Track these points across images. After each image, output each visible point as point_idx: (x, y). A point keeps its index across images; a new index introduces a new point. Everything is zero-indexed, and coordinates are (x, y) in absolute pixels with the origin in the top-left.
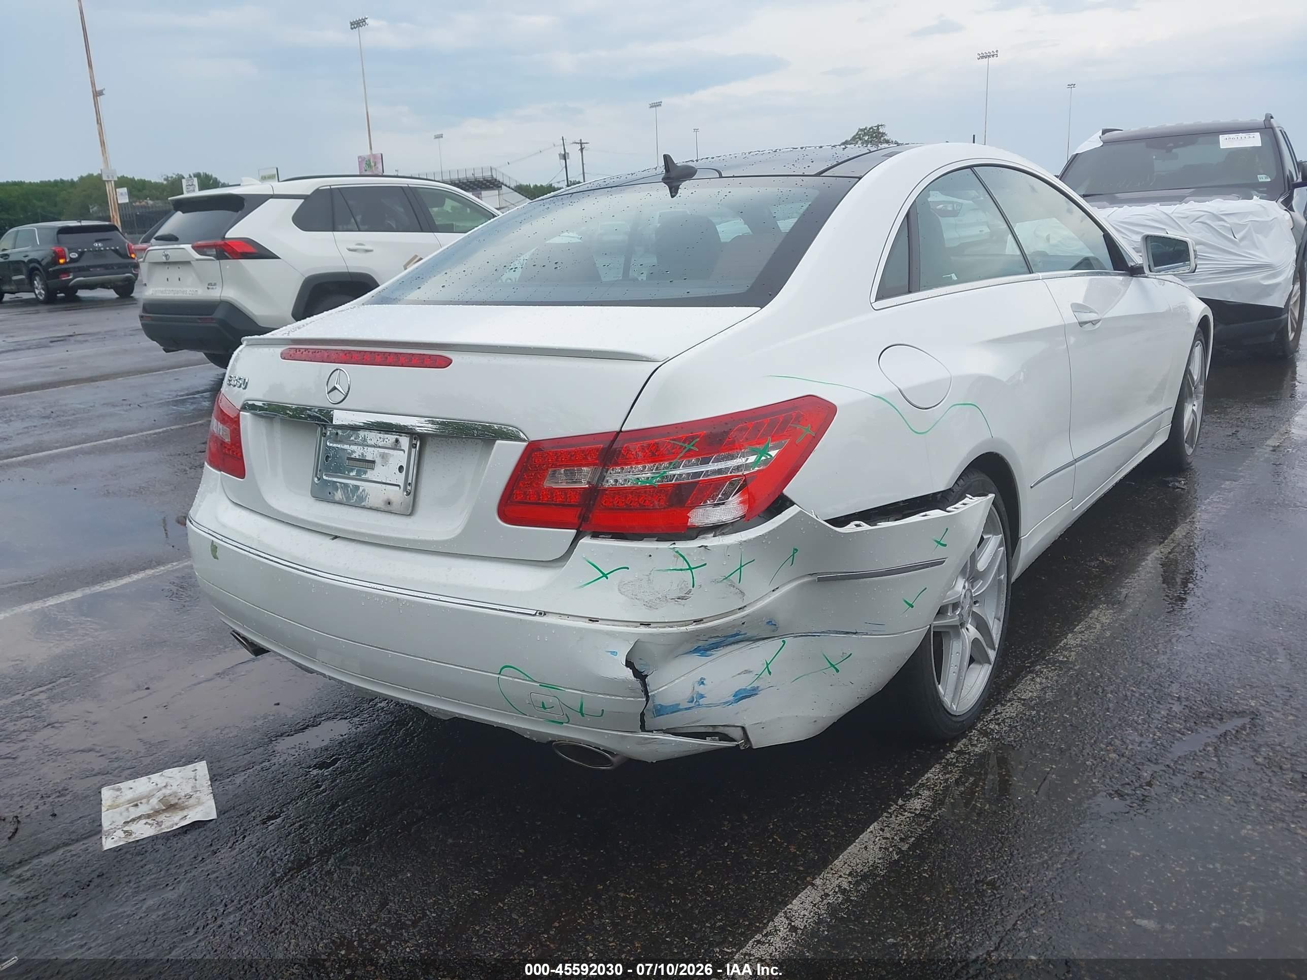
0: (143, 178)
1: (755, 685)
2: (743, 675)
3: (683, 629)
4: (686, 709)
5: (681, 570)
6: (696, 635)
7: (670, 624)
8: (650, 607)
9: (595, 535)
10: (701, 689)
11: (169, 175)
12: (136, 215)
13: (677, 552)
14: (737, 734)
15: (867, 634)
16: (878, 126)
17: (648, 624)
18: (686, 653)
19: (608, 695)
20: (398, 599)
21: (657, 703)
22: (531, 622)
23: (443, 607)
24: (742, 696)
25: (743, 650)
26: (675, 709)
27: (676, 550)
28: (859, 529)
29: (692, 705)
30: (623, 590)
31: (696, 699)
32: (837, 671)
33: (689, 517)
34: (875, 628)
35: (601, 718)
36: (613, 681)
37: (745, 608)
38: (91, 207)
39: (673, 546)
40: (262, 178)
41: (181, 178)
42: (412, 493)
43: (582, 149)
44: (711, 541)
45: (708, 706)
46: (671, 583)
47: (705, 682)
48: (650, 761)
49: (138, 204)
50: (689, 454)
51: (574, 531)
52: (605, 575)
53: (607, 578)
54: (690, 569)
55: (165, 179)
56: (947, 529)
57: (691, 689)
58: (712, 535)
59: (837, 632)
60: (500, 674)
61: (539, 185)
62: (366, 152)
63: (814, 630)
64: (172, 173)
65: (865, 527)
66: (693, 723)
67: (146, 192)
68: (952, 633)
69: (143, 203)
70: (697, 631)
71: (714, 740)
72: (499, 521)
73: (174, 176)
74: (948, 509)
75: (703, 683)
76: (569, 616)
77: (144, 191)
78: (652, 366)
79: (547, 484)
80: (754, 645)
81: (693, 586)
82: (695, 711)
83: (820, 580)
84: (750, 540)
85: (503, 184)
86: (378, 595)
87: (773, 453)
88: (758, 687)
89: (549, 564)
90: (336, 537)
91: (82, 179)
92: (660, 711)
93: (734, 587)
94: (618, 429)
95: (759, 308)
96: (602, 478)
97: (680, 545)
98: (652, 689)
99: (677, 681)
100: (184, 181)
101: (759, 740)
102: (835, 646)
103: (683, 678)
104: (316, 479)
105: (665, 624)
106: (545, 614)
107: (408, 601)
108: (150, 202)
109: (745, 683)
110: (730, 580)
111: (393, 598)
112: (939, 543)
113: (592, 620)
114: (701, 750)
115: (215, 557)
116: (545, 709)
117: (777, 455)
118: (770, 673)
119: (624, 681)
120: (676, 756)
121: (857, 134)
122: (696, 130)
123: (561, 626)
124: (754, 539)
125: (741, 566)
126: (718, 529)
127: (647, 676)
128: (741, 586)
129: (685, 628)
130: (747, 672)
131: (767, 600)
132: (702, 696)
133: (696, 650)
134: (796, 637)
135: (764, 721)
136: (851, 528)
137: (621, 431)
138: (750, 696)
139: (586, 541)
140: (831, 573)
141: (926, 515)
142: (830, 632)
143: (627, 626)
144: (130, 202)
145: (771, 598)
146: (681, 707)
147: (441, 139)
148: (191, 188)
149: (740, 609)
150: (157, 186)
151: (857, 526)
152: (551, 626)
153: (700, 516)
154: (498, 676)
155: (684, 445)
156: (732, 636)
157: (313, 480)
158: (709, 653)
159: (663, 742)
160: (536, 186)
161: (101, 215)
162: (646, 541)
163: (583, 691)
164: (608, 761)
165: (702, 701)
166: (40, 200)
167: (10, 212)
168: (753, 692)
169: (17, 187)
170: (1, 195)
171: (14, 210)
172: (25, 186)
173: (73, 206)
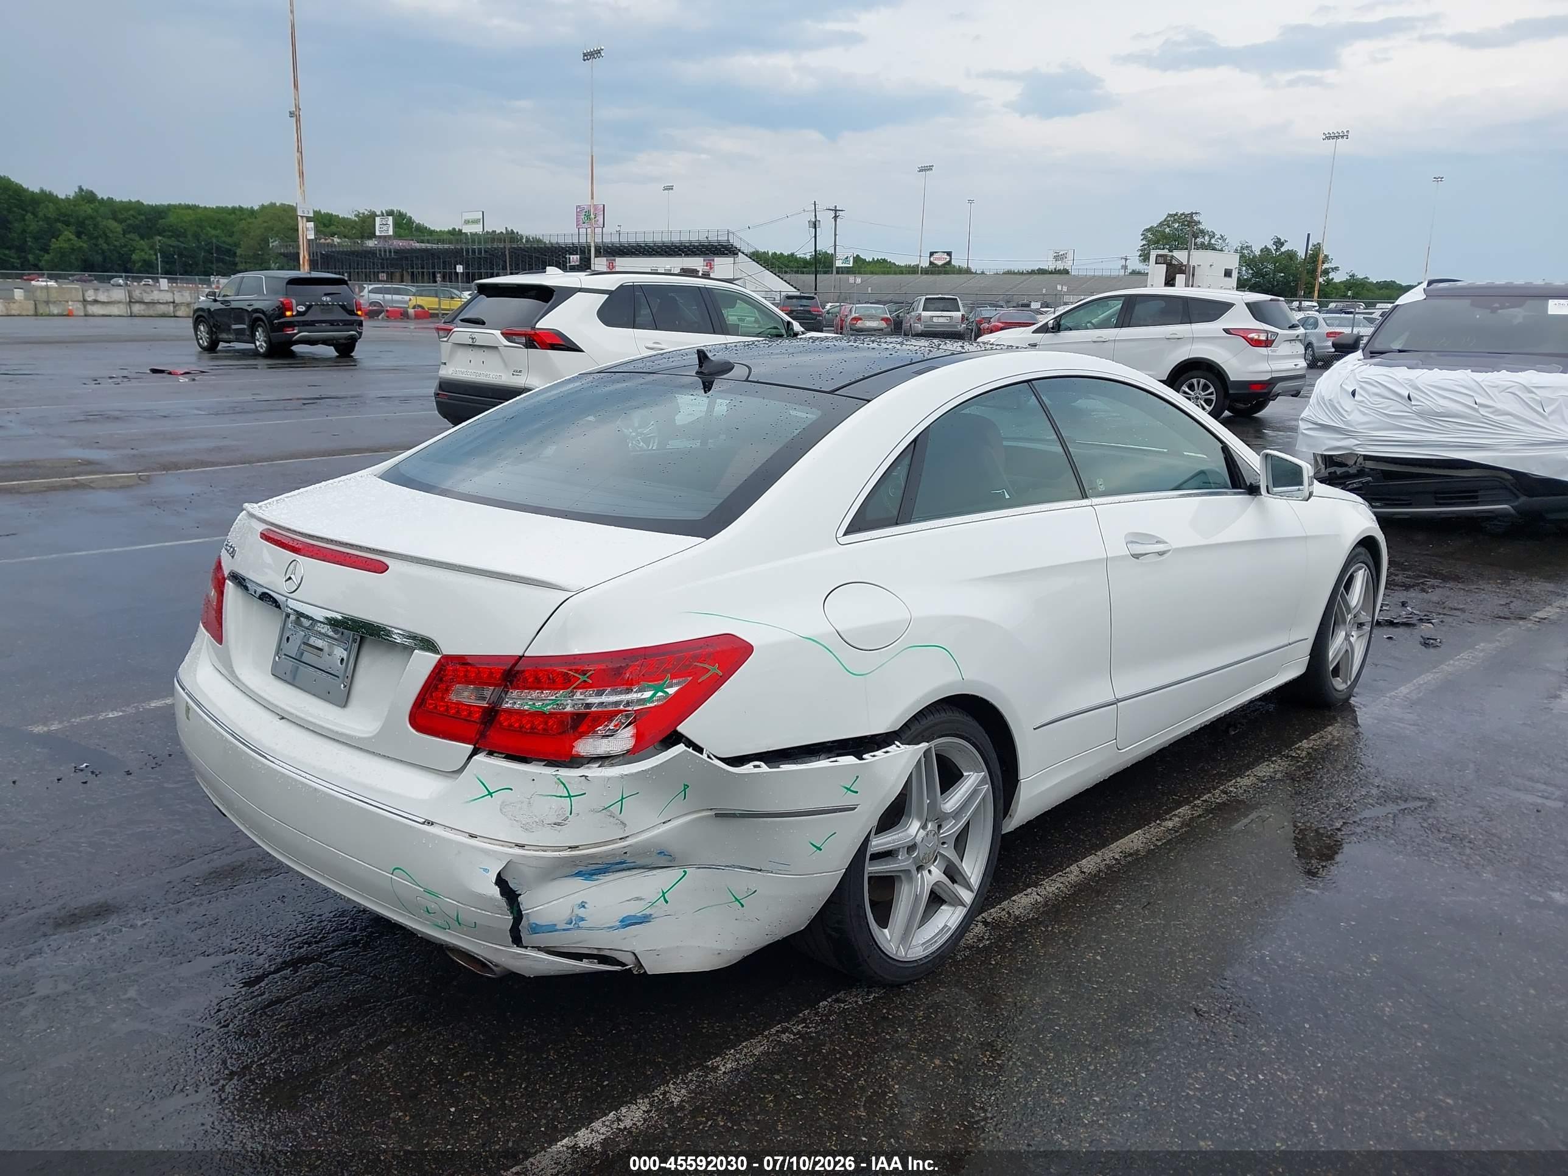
0: (330, 212)
1: (647, 912)
2: (632, 902)
3: (557, 854)
4: (564, 930)
5: (561, 797)
6: (573, 860)
7: (545, 849)
8: (526, 829)
9: (491, 753)
10: (581, 912)
11: (361, 212)
12: (321, 254)
13: (559, 779)
14: (629, 960)
15: (772, 872)
16: (1192, 214)
17: (522, 846)
18: (566, 877)
19: (479, 909)
20: (315, 789)
21: (532, 921)
22: (419, 830)
23: (351, 803)
24: (628, 922)
25: (638, 876)
26: (552, 928)
27: (558, 777)
28: (757, 770)
29: (571, 926)
30: (504, 810)
31: (575, 922)
32: (743, 906)
33: (574, 746)
34: (781, 867)
35: (474, 929)
36: (481, 897)
37: (628, 839)
38: (271, 241)
39: (556, 773)
40: (465, 221)
41: (373, 216)
42: (348, 686)
43: (836, 217)
44: (593, 771)
45: (590, 929)
46: (550, 807)
47: (586, 906)
48: (527, 975)
49: (323, 241)
50: (585, 686)
51: (471, 747)
52: (490, 794)
53: (492, 797)
54: (570, 796)
55: (356, 216)
56: (857, 777)
57: (570, 911)
58: (597, 765)
59: (741, 868)
60: (392, 874)
61: (778, 253)
62: (586, 202)
63: (717, 863)
64: (364, 209)
65: (764, 768)
66: (574, 943)
67: (333, 229)
68: (903, 878)
69: (329, 241)
70: (571, 857)
71: (591, 962)
72: (409, 726)
73: (366, 213)
74: (864, 756)
75: (584, 906)
76: (452, 829)
77: (332, 227)
78: (564, 595)
79: (453, 697)
80: (650, 873)
81: (571, 814)
82: (576, 933)
83: (717, 815)
84: (632, 775)
85: (739, 250)
86: (302, 783)
87: (672, 691)
88: (651, 915)
89: (448, 774)
90: (283, 718)
91: (263, 207)
92: (535, 929)
93: (614, 817)
94: (521, 654)
95: (705, 539)
96: (501, 700)
97: (564, 772)
98: (526, 908)
99: (555, 902)
100: (378, 219)
101: (653, 967)
102: (742, 881)
103: (561, 900)
104: (277, 658)
105: (538, 848)
106: (432, 824)
107: (324, 792)
108: (336, 240)
109: (635, 909)
110: (609, 811)
111: (310, 787)
112: (848, 789)
113: (472, 836)
114: (578, 971)
115: (188, 718)
116: (429, 913)
117: (677, 693)
118: (667, 902)
119: (492, 899)
120: (552, 973)
121: (1165, 220)
122: (971, 201)
123: (444, 839)
124: (636, 773)
125: (623, 798)
126: (603, 760)
127: (520, 895)
128: (621, 817)
129: (557, 853)
130: (638, 899)
131: (656, 832)
132: (583, 919)
133: (579, 874)
134: (699, 868)
135: (659, 948)
136: (748, 768)
137: (523, 656)
138: (641, 923)
139: (480, 758)
140: (731, 810)
141: (836, 761)
142: (734, 866)
143: (502, 846)
144: (316, 239)
145: (660, 830)
146: (558, 927)
147: (670, 191)
148: (385, 228)
149: (621, 839)
150: (345, 222)
151: (755, 766)
152: (435, 837)
153: (585, 746)
154: (391, 876)
155: (580, 677)
156: (617, 864)
157: (275, 658)
158: (595, 877)
159: (535, 959)
160: (775, 253)
161: (282, 251)
162: (535, 764)
163: (458, 902)
164: (491, 971)
165: (581, 924)
166: (215, 228)
167: (181, 239)
168: (644, 919)
169: (190, 211)
170: (172, 219)
171: (186, 237)
172: (199, 211)
173: (252, 239)
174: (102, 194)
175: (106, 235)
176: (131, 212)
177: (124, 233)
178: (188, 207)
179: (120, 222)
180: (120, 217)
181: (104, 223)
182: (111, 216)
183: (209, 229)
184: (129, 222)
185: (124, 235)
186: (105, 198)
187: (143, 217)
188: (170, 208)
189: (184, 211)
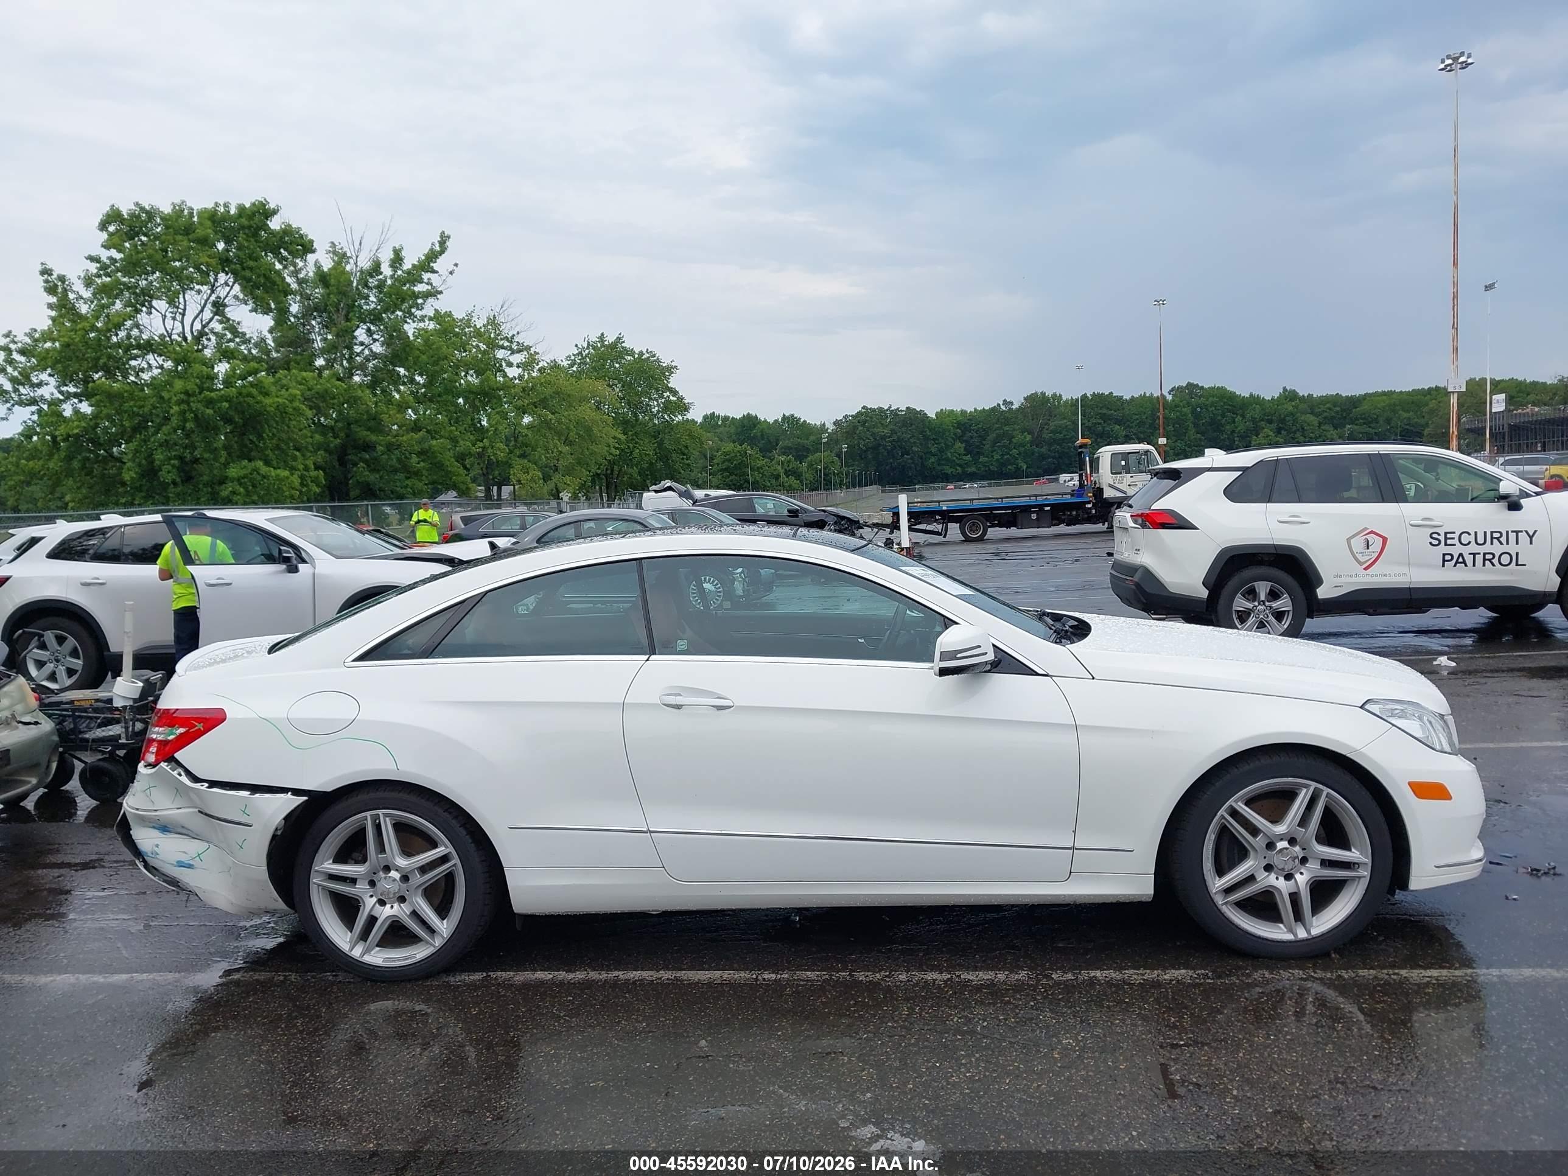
1: (191, 862)
2: (182, 853)
10: (157, 850)
24: (181, 864)
25: (185, 840)
31: (155, 854)
37: (157, 811)
56: (246, 805)
75: (158, 847)
80: (192, 840)
87: (182, 734)
88: (193, 865)
93: (148, 797)
109: (184, 858)
118: (201, 860)
125: (150, 787)
128: (151, 798)
132: (158, 854)
133: (154, 827)
134: (214, 845)
136: (198, 785)
138: (188, 868)
149: (154, 810)
151: (202, 785)
158: (165, 833)
166: (1408, 411)
167: (1372, 425)
168: (190, 866)
169: (1385, 397)
170: (1365, 407)
171: (1377, 423)
172: (1394, 396)
173: (1441, 417)
174: (1302, 392)
175: (1303, 429)
176: (1328, 405)
177: (1320, 424)
178: (1384, 394)
179: (1317, 415)
180: (1317, 410)
181: (1302, 418)
182: (1309, 411)
183: (1401, 412)
184: (1325, 414)
185: (1319, 427)
186: (1306, 395)
187: (1338, 409)
188: (1366, 396)
189: (1380, 398)
